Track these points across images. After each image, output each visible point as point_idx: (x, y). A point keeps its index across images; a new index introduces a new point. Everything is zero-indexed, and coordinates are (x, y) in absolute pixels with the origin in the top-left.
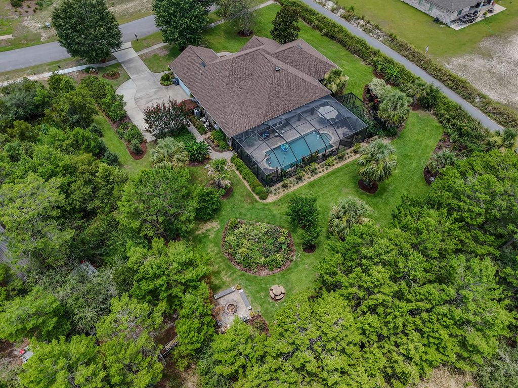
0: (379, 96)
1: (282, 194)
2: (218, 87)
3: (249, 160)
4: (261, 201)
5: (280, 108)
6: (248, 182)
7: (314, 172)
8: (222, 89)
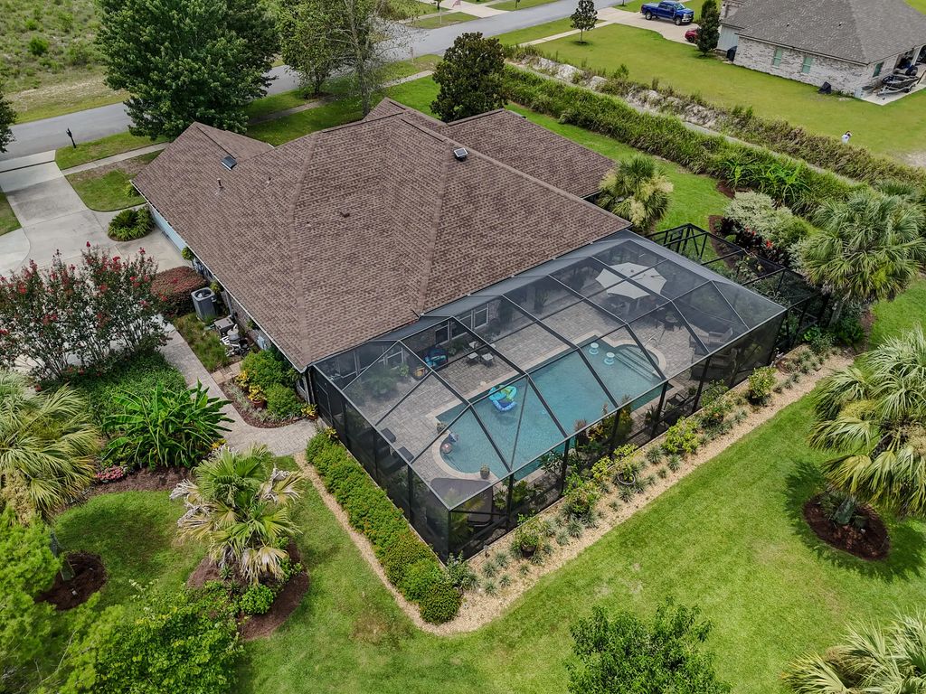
0: (767, 236)
1: (518, 590)
2: (270, 215)
3: (375, 452)
4: (430, 628)
5: (477, 267)
6: (373, 540)
7: (628, 483)
8: (280, 220)
